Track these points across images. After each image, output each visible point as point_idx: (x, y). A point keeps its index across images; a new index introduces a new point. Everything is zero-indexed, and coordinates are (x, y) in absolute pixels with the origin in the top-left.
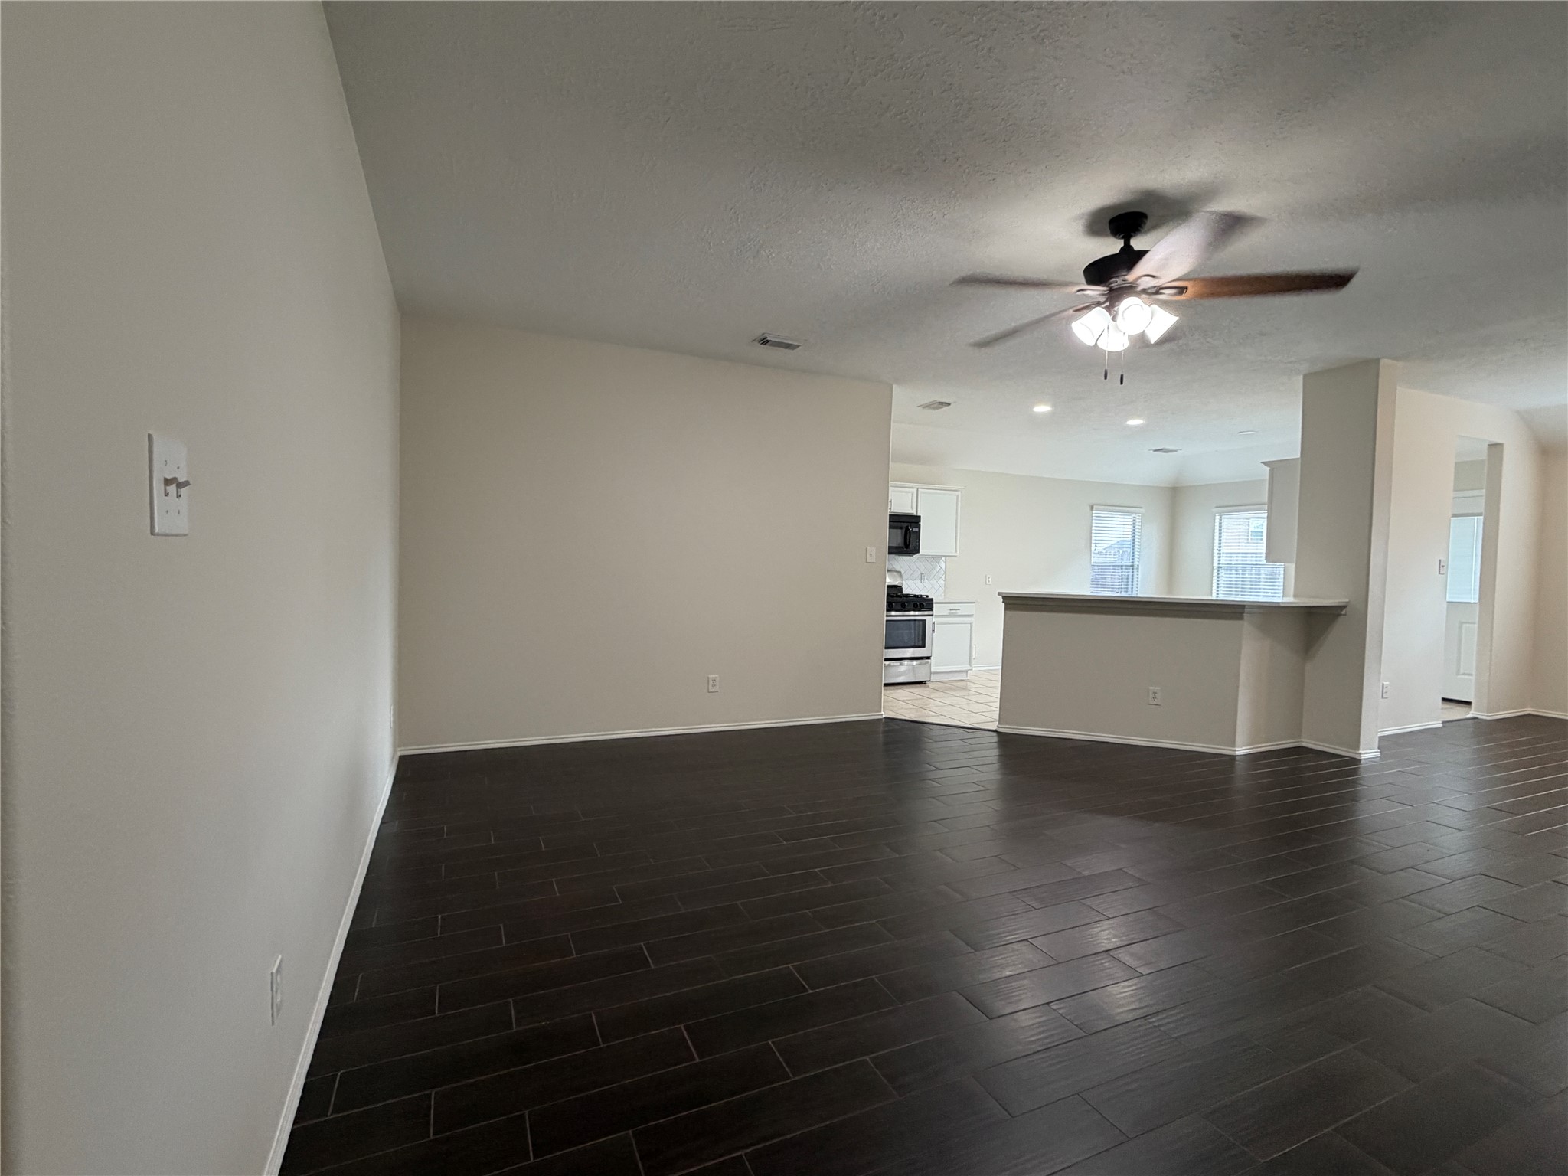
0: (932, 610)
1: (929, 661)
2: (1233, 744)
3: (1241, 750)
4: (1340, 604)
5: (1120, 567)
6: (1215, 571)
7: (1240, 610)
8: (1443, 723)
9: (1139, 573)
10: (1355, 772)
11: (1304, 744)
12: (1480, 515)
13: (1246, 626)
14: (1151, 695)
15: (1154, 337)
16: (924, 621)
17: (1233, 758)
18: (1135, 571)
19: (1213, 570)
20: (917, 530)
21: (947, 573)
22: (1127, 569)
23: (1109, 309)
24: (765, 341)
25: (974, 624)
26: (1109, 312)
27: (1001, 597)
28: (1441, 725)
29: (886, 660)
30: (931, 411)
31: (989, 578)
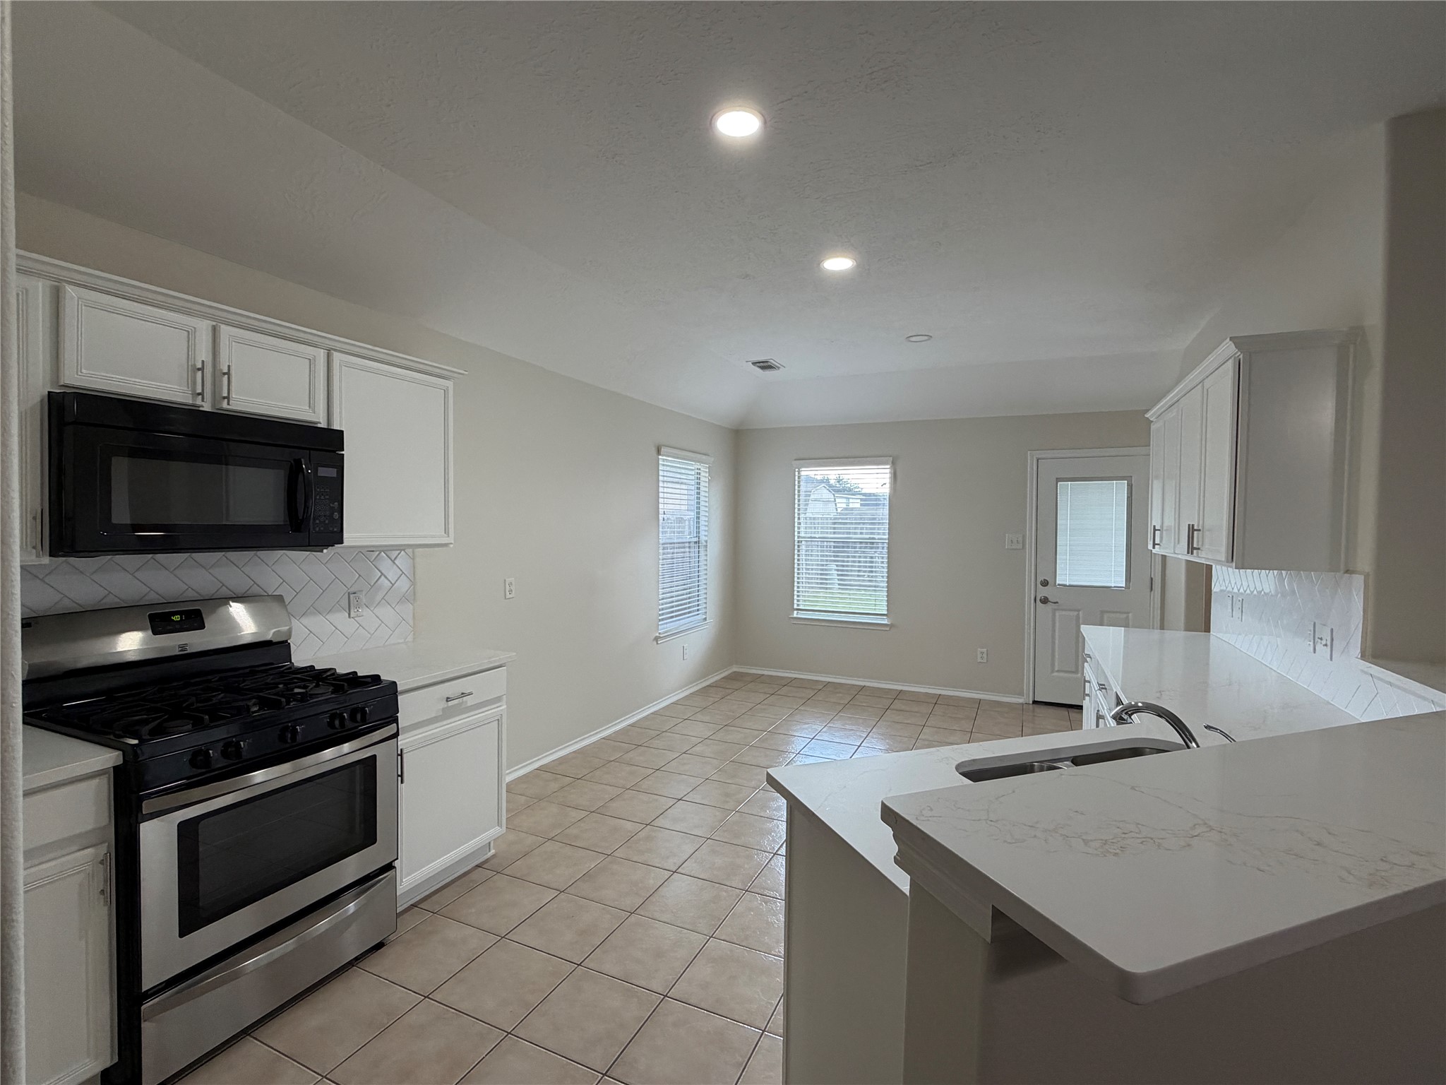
0: (396, 720)
1: (391, 876)
16: (372, 761)
20: (332, 472)
31: (510, 584)
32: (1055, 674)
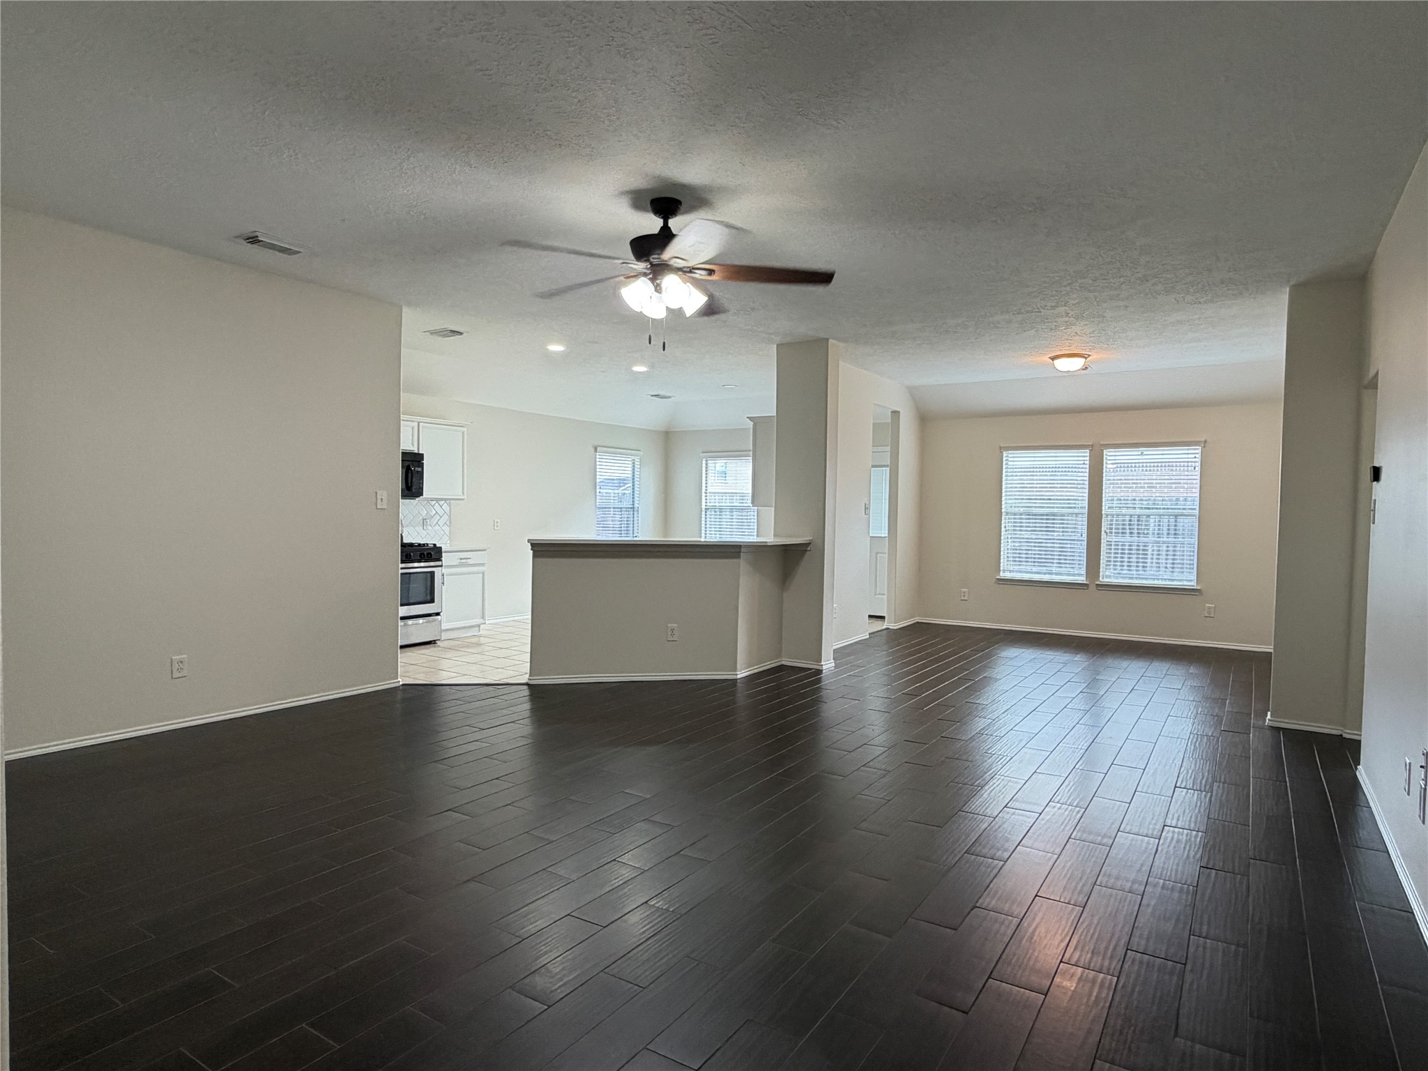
0: (441, 561)
1: (439, 617)
2: (735, 670)
3: (741, 674)
4: (805, 542)
5: (619, 510)
6: (703, 513)
7: (738, 550)
8: (870, 634)
9: (639, 515)
10: (819, 681)
11: (784, 663)
12: (887, 466)
13: (743, 564)
14: (669, 633)
15: (690, 311)
16: (432, 574)
17: (737, 679)
18: (635, 513)
19: (702, 511)
20: (420, 469)
21: (452, 517)
22: (626, 511)
23: (653, 280)
24: (253, 240)
25: (486, 573)
26: (653, 283)
27: (529, 544)
28: (868, 636)
29: (402, 618)
30: (440, 339)
31: (497, 522)
32: (878, 596)
